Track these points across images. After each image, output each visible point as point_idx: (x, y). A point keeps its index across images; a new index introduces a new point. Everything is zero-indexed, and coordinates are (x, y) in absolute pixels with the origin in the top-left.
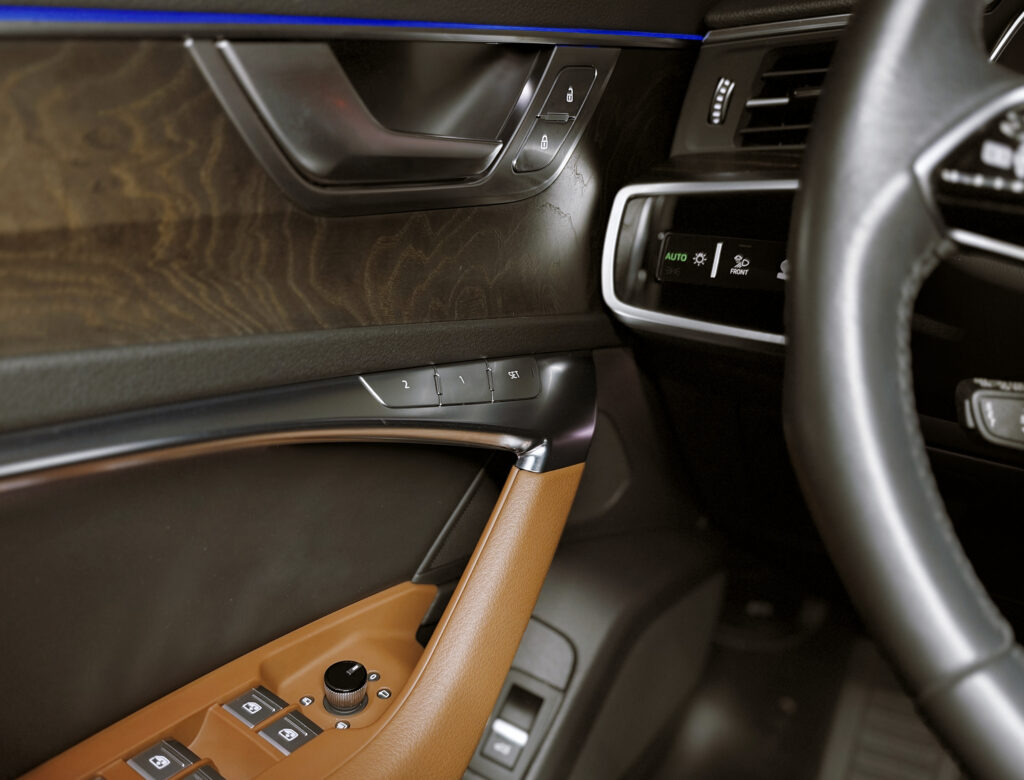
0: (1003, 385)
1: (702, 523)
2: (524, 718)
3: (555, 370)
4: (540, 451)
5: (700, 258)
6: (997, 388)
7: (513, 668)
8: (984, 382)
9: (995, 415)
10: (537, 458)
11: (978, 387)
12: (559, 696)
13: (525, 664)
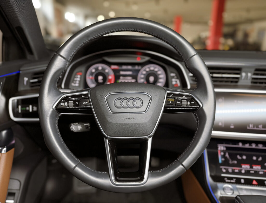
0: (75, 124)
1: (40, 149)
2: (12, 198)
3: (4, 133)
4: (5, 149)
5: (27, 108)
6: (74, 125)
7: (8, 189)
8: (72, 124)
9: (75, 128)
10: (4, 151)
11: (71, 125)
12: (18, 191)
13: (10, 188)
